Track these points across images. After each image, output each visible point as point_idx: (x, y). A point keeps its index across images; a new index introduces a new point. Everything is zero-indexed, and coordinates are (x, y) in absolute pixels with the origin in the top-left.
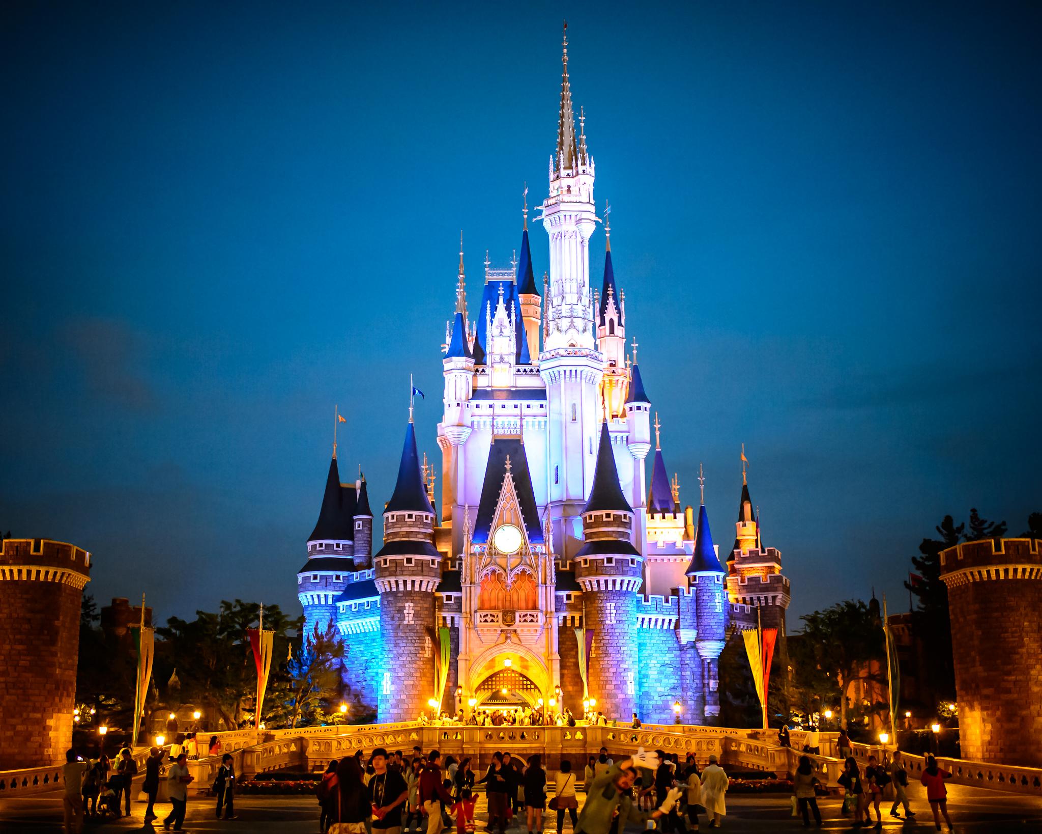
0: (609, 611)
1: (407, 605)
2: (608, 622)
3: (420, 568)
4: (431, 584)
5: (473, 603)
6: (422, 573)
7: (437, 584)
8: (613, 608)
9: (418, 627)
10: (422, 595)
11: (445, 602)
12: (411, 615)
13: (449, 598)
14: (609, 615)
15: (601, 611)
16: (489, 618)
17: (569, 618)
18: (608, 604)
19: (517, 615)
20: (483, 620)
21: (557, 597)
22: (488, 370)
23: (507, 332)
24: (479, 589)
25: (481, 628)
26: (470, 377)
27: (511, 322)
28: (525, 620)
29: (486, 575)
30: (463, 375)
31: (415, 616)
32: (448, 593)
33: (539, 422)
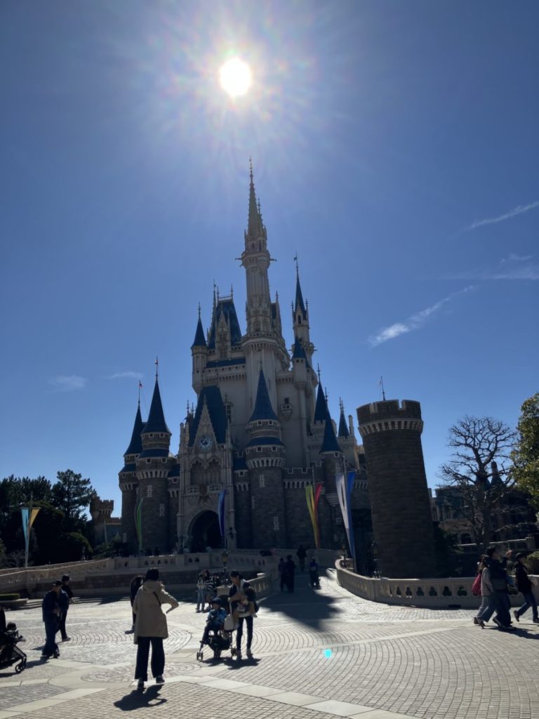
0: (261, 480)
1: (148, 486)
2: (261, 486)
4: (163, 472)
5: (186, 482)
6: (157, 466)
7: (167, 473)
9: (155, 499)
10: (157, 480)
11: (173, 482)
12: (151, 492)
13: (175, 480)
14: (261, 482)
15: (257, 480)
16: (193, 490)
17: (242, 486)
18: (260, 476)
19: (208, 487)
20: (190, 491)
21: (234, 475)
22: (216, 351)
23: (225, 330)
24: (189, 473)
25: (189, 497)
26: (205, 356)
27: (227, 323)
28: (213, 490)
29: (193, 465)
30: (200, 355)
31: (153, 492)
32: (175, 478)
33: (243, 375)
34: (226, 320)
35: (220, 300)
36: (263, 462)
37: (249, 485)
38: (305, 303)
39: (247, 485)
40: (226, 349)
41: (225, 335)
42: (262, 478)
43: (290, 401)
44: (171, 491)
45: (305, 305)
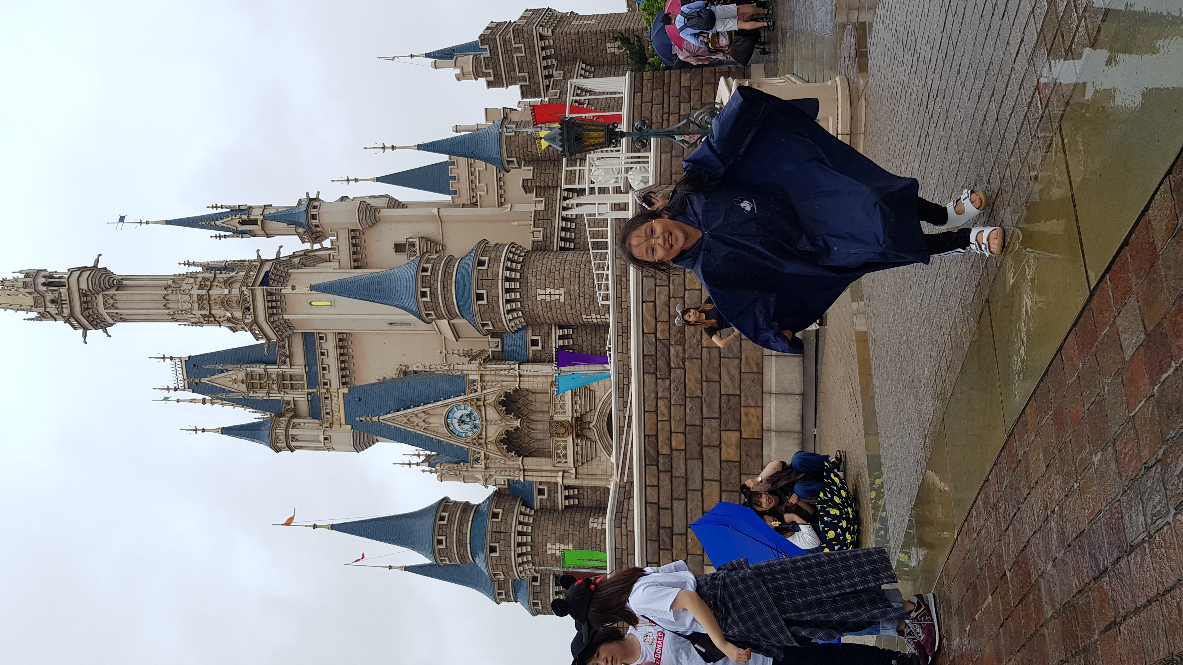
0: (548, 297)
1: (549, 552)
2: (562, 300)
3: (502, 536)
4: (521, 518)
5: (544, 468)
6: (507, 533)
7: (523, 509)
8: (543, 292)
9: (576, 538)
10: (536, 531)
11: (545, 497)
12: (562, 547)
13: (540, 492)
14: (553, 297)
15: (548, 306)
16: (563, 452)
18: (539, 298)
19: (557, 417)
20: (564, 461)
21: (536, 360)
22: (287, 398)
23: (241, 375)
24: (528, 460)
25: (575, 461)
26: (294, 420)
27: (228, 371)
28: (563, 406)
29: (509, 450)
30: (292, 432)
31: (562, 542)
32: (535, 492)
33: (340, 340)
34: (222, 371)
35: (181, 385)
36: (508, 291)
37: (561, 327)
38: (214, 211)
39: (560, 332)
40: (282, 377)
41: (250, 376)
42: (543, 295)
43: (402, 240)
44: (561, 502)
45: (220, 210)
